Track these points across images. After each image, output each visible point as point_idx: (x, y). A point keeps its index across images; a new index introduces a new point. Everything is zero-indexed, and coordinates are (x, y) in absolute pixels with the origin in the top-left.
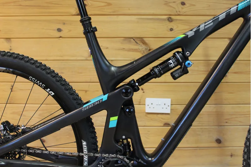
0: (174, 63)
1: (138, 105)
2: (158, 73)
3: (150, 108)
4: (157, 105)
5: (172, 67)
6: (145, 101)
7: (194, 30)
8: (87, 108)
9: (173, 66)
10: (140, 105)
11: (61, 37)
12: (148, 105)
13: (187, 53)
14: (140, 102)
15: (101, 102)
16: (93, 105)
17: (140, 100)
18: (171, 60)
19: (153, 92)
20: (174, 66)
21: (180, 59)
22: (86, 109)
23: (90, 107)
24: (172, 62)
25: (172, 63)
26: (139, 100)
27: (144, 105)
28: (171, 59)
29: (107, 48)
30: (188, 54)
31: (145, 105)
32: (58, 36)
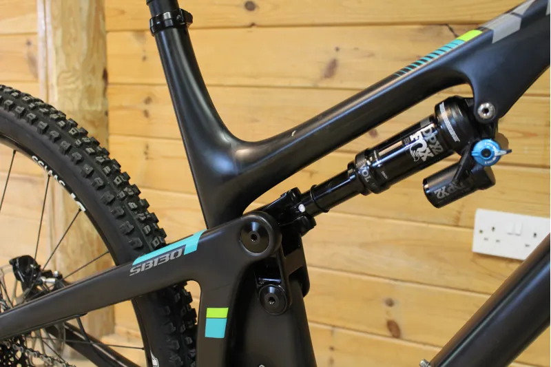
0: (428, 143)
1: (453, 226)
2: (367, 178)
3: (486, 239)
4: (510, 234)
5: (424, 159)
6: (472, 218)
7: (522, 10)
8: (143, 269)
9: (426, 155)
10: (457, 226)
11: (253, 25)
12: (481, 232)
13: (482, 107)
14: (458, 219)
15: (179, 255)
16: (159, 261)
17: (460, 213)
18: (419, 133)
19: (503, 193)
20: (432, 155)
21: (452, 133)
22: (138, 270)
23: (151, 266)
24: (421, 140)
25: (420, 145)
26: (456, 213)
28: (421, 129)
29: (371, 55)
30: (486, 111)
31: (472, 228)
32: (248, 22)
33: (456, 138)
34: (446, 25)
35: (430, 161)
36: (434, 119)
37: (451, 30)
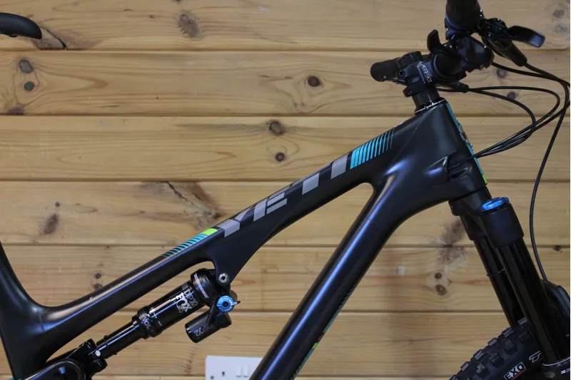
0: (188, 300)
1: (185, 375)
2: (148, 326)
5: (186, 311)
6: (203, 365)
7: (240, 218)
9: (187, 308)
10: (189, 375)
12: (212, 378)
13: (221, 276)
14: (189, 368)
17: (190, 362)
18: (182, 294)
20: (191, 308)
21: (204, 293)
24: (184, 299)
25: (183, 302)
26: (186, 362)
27: (201, 378)
28: (183, 292)
29: (95, 210)
30: (223, 278)
31: (204, 375)
33: (206, 296)
34: (167, 182)
35: (190, 312)
36: (191, 284)
37: (171, 186)
